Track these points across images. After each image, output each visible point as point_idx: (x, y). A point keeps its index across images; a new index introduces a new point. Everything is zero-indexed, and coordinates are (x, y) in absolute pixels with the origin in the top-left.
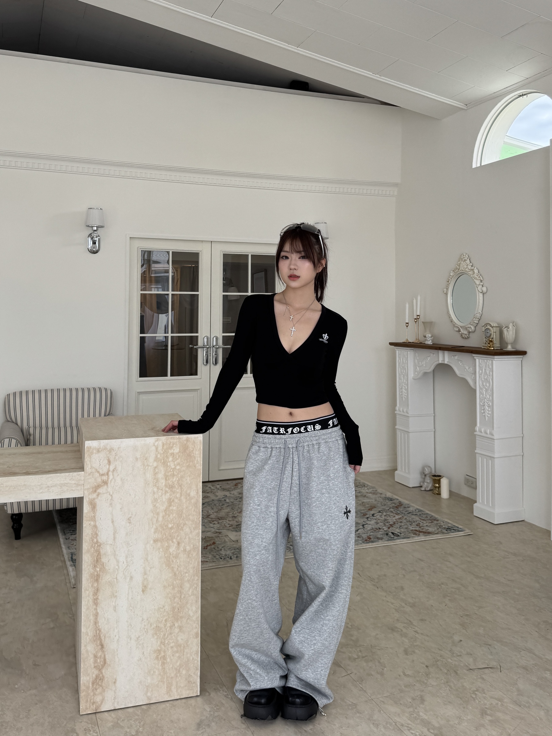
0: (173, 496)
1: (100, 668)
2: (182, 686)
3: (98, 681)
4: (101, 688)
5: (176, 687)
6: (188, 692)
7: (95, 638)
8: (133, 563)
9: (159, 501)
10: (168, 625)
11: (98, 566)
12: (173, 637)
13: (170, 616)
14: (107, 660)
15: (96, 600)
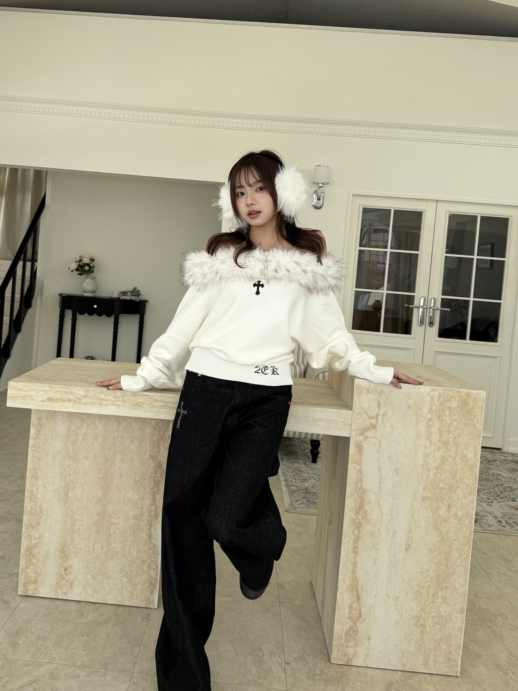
0: (447, 454)
1: (355, 620)
2: (441, 661)
3: (351, 633)
4: (353, 641)
5: (434, 660)
6: (446, 670)
7: (351, 588)
8: (397, 518)
9: (431, 457)
10: (430, 592)
11: (361, 514)
12: (436, 607)
13: (434, 583)
14: (363, 614)
15: (356, 549)
